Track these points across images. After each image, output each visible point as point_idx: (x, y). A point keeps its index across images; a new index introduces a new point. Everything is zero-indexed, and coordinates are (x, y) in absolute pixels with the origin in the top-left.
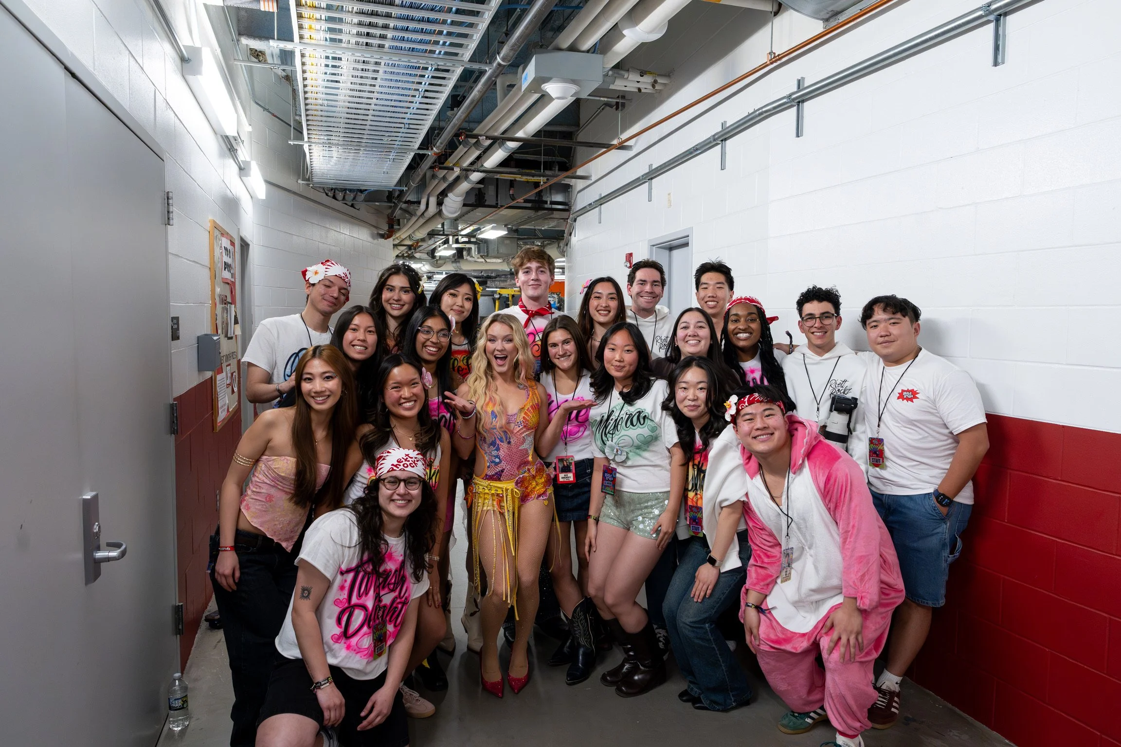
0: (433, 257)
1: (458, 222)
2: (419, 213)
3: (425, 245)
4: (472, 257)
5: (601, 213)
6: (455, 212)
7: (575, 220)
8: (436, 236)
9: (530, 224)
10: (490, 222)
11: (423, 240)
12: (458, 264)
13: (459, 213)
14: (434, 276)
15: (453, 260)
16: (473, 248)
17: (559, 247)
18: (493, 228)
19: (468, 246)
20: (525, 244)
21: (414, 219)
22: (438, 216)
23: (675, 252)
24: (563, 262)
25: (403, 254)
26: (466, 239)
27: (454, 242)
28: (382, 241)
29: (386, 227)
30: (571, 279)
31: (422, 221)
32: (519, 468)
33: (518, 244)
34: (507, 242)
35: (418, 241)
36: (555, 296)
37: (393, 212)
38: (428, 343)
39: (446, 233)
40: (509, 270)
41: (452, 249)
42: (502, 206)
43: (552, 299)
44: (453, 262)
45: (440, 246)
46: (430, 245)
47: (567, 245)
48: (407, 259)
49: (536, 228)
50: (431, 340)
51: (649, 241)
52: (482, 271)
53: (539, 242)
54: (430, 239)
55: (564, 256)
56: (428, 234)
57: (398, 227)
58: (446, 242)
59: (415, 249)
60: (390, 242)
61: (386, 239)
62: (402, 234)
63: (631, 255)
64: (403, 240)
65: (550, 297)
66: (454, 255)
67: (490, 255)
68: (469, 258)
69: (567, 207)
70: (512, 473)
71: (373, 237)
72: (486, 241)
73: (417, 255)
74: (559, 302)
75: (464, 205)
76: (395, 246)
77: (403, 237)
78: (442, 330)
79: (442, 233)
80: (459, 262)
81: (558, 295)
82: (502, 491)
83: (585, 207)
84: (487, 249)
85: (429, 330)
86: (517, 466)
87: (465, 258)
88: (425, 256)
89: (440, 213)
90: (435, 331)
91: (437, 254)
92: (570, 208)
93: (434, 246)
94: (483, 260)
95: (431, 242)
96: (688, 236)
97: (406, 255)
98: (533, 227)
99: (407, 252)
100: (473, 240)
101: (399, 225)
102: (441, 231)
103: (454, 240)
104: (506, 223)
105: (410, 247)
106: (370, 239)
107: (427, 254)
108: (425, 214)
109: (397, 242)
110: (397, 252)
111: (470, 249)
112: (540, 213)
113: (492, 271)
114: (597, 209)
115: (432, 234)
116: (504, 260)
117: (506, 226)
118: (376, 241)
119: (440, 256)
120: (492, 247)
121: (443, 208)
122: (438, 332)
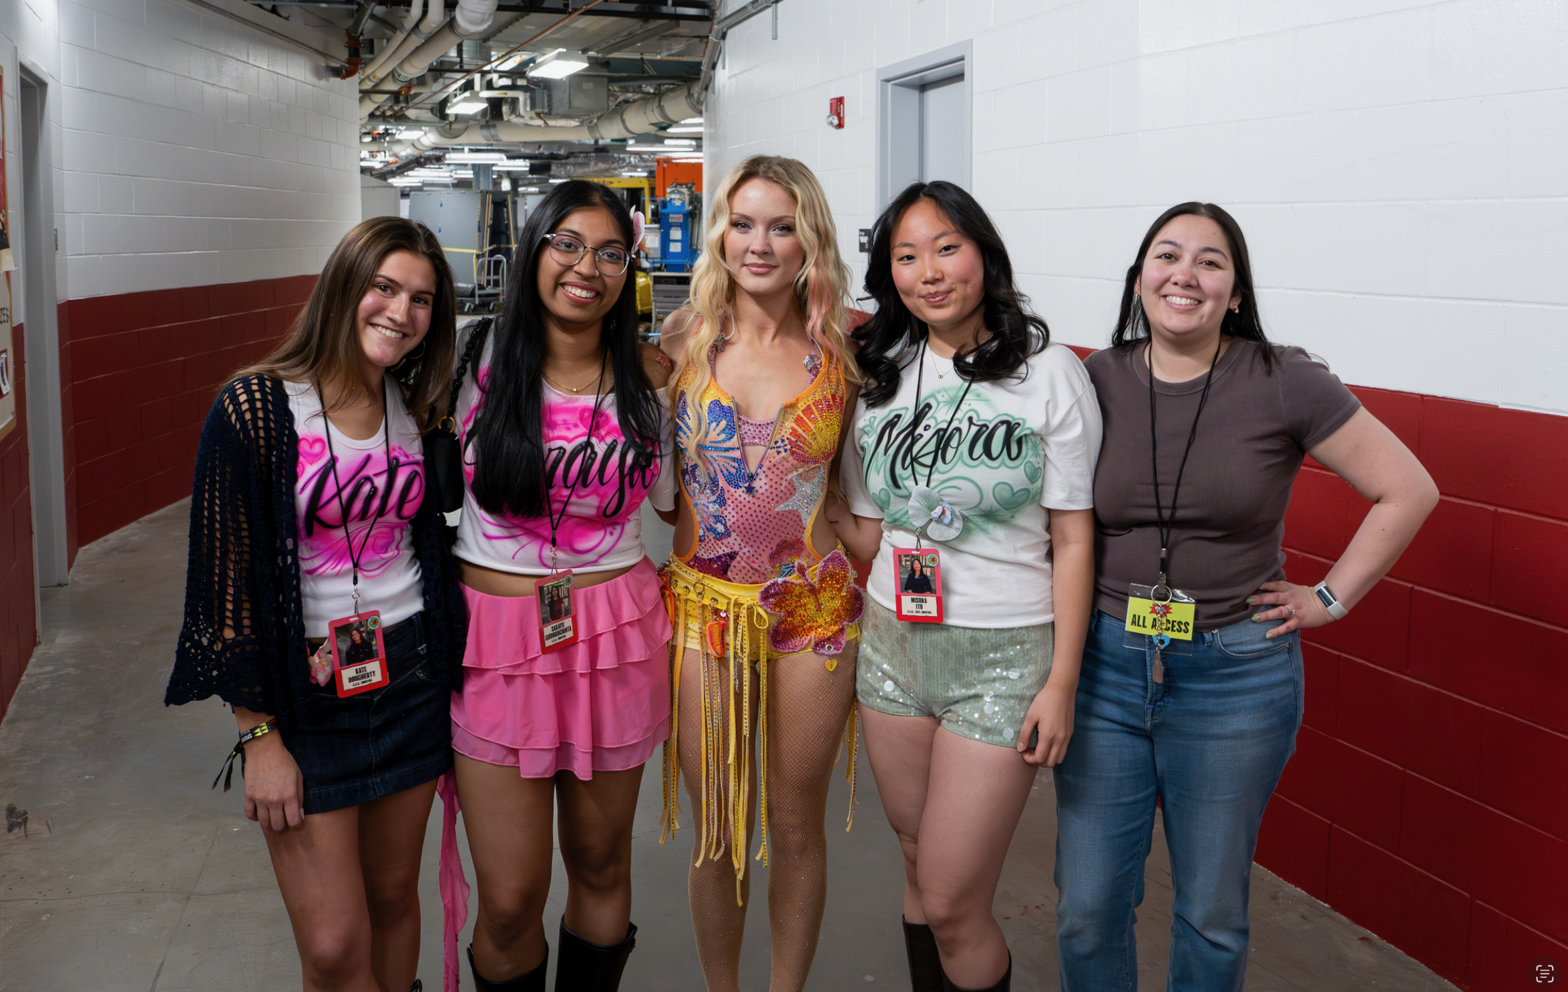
0: (444, 116)
1: (491, 43)
2: (409, 24)
3: (425, 92)
4: (520, 116)
5: (776, 18)
6: (482, 22)
7: (724, 36)
8: (448, 75)
9: (630, 49)
10: (555, 44)
11: (421, 81)
12: (493, 131)
13: (489, 23)
14: (447, 156)
15: (483, 122)
16: (521, 99)
17: (690, 95)
18: (560, 57)
19: (511, 94)
20: (625, 90)
21: (400, 37)
22: (447, 31)
23: (933, 95)
24: (700, 125)
25: (384, 112)
26: (506, 82)
27: (484, 87)
28: (337, 81)
29: (344, 54)
30: (715, 159)
31: (416, 41)
32: (774, 557)
33: (609, 90)
34: (588, 86)
35: (409, 85)
36: (684, 190)
37: (357, 23)
38: (570, 277)
39: (465, 67)
40: (592, 142)
41: (481, 100)
42: (575, 10)
43: (678, 196)
44: (482, 127)
45: (456, 96)
46: (435, 93)
47: (706, 88)
48: (392, 120)
49: (646, 57)
50: (576, 268)
51: (878, 71)
52: (539, 145)
53: (651, 86)
54: (435, 80)
55: (700, 113)
56: (430, 70)
57: (371, 56)
58: (469, 86)
59: (407, 102)
60: (352, 84)
61: (344, 78)
62: (379, 69)
63: (840, 101)
64: (382, 80)
65: (672, 192)
66: (484, 113)
67: (554, 112)
68: (513, 118)
69: (706, 12)
70: (755, 566)
71: (318, 73)
72: (546, 85)
73: (411, 113)
74: (691, 203)
75: (500, 8)
76: (365, 94)
77: (381, 74)
78: (608, 243)
79: (458, 67)
80: (494, 126)
81: (690, 189)
82: (728, 604)
83: (745, 8)
84: (550, 100)
85: (574, 243)
86: (768, 552)
87: (505, 118)
88: (426, 115)
89: (451, 25)
90: (589, 246)
91: (451, 111)
92: (713, 13)
93: (444, 96)
94: (540, 122)
95: (436, 87)
96: (962, 59)
97: (389, 113)
98: (638, 56)
99: (391, 108)
100: (521, 82)
101: (372, 51)
102: (456, 63)
103: (484, 82)
104: (585, 46)
105: (396, 96)
106: (311, 78)
107: (432, 110)
108: (422, 27)
109: (368, 85)
110: (369, 107)
111: (514, 101)
112: (654, 24)
113: (560, 144)
114: (769, 11)
115: (439, 70)
116: (582, 123)
117: (584, 51)
118: (323, 83)
119: (457, 116)
120: (559, 97)
121: (458, 14)
122: (595, 250)
